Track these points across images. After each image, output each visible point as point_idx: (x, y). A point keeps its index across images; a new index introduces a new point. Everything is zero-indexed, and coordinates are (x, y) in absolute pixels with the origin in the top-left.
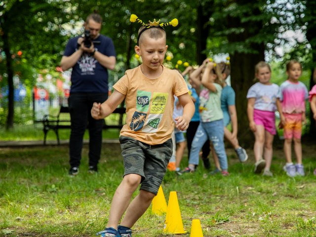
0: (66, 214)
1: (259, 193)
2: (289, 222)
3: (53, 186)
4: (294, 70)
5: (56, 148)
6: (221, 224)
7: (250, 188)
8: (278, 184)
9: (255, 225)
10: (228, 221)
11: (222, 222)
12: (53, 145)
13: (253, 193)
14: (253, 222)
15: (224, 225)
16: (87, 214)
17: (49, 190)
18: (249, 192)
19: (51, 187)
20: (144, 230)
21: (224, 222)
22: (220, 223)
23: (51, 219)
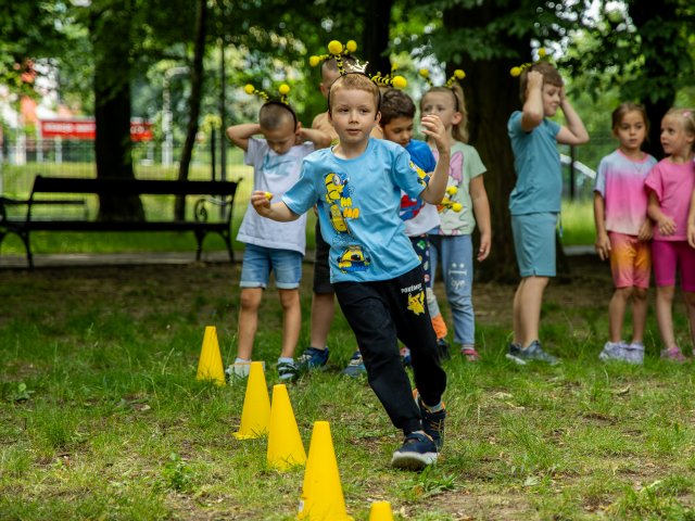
0: (58, 467)
1: (523, 408)
2: (599, 493)
3: (23, 387)
4: (627, 127)
5: (25, 279)
6: (436, 495)
7: (501, 395)
8: (565, 383)
9: (517, 499)
10: (451, 487)
11: (438, 491)
12: (17, 270)
13: (507, 408)
14: (513, 492)
15: (443, 499)
16: (109, 469)
17: (13, 397)
18: (498, 405)
19: (17, 388)
20: (248, 514)
21: (443, 489)
22: (432, 492)
23: (21, 481)
